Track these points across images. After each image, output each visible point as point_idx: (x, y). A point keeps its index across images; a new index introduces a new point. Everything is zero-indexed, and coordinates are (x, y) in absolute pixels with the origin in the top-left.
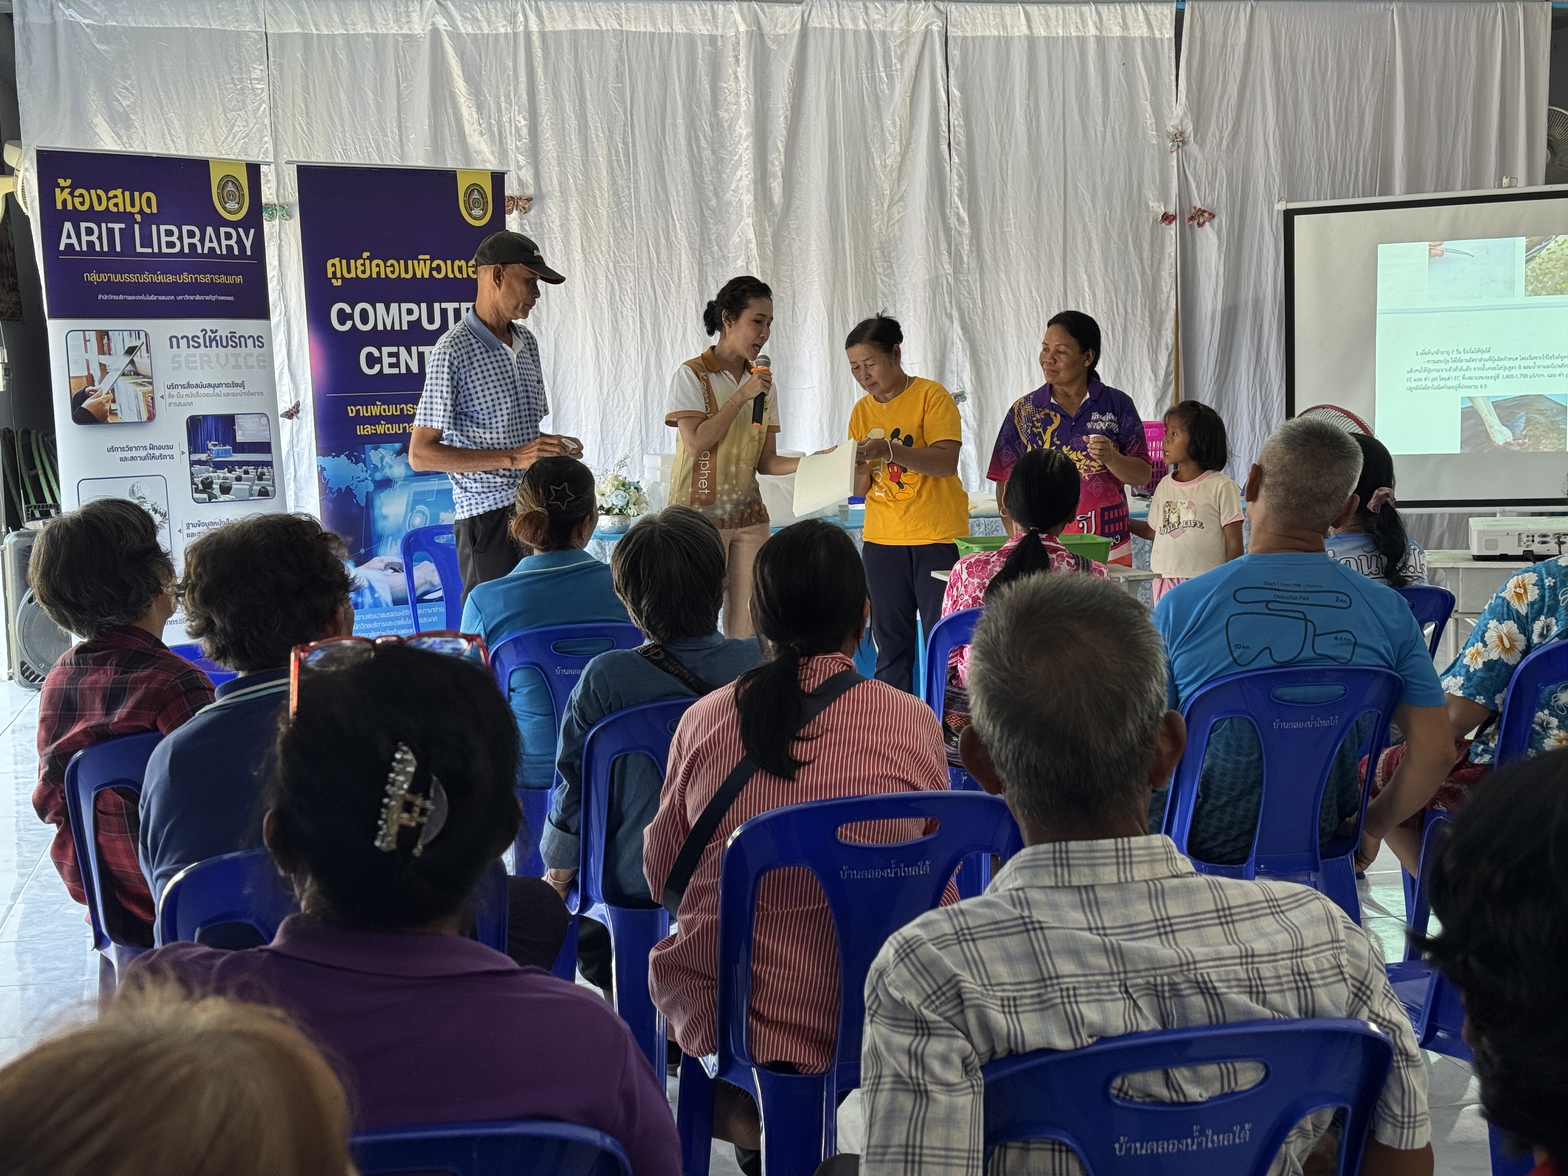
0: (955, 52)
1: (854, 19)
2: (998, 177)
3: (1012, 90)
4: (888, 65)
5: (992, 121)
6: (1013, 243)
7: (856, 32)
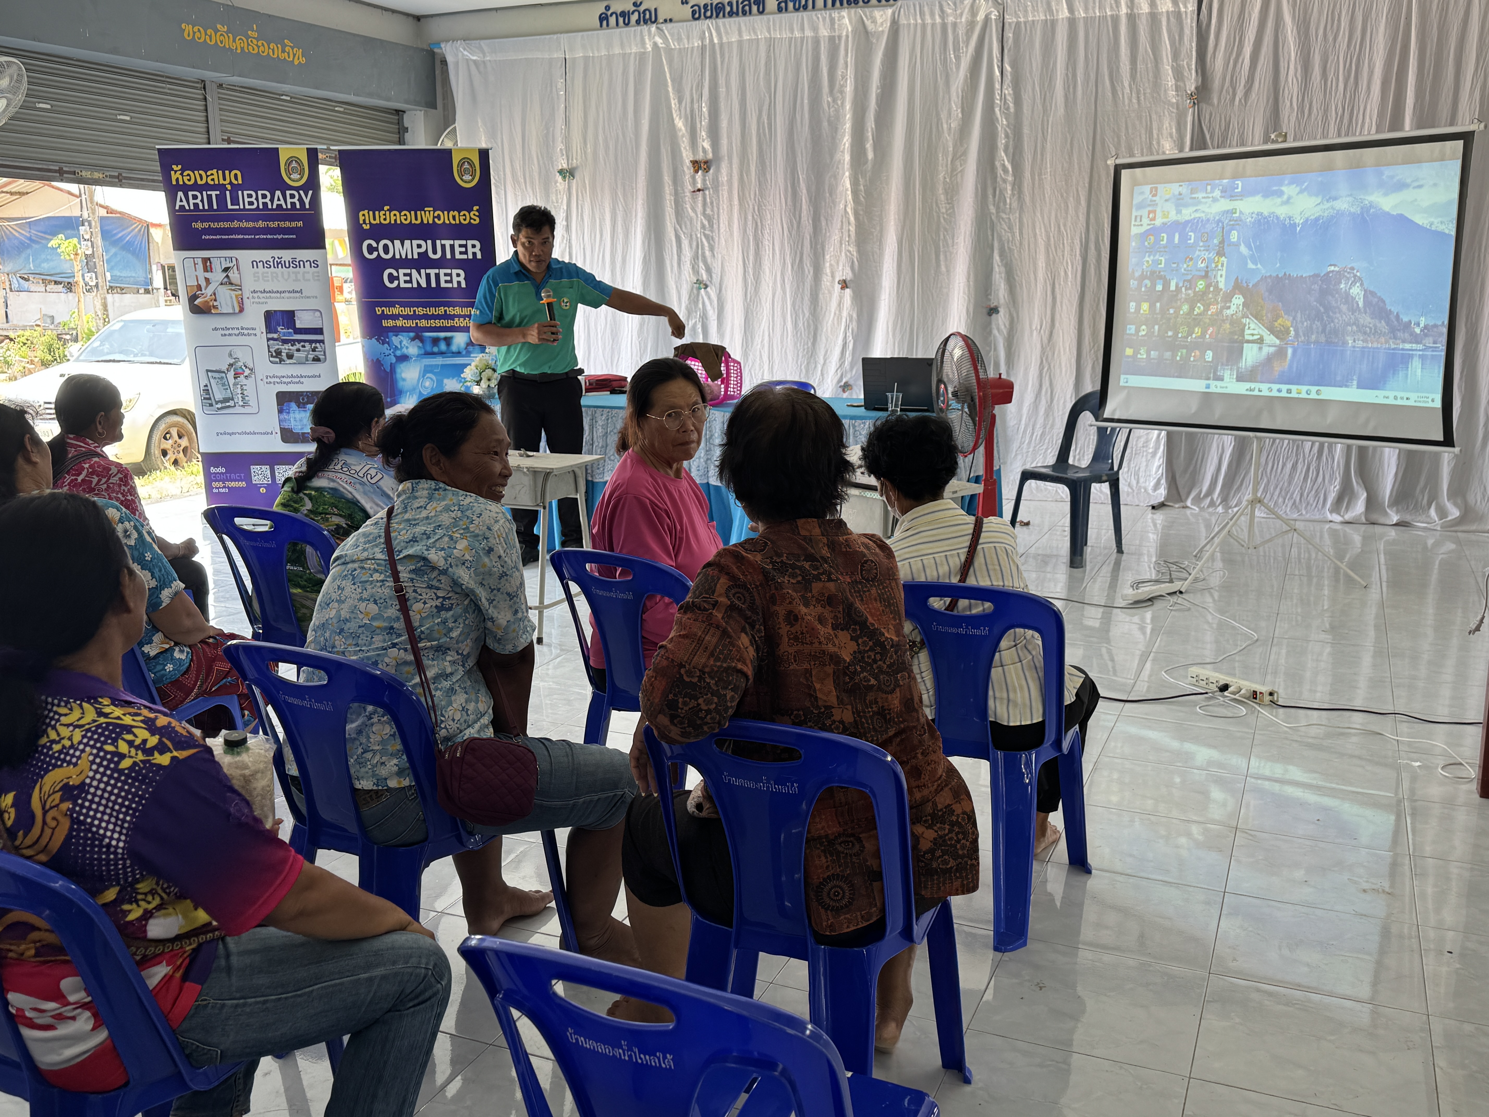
0: (1009, 35)
1: (932, 15)
2: (1040, 135)
3: (1055, 63)
4: (956, 49)
5: (1037, 89)
6: (1047, 188)
7: (933, 25)
